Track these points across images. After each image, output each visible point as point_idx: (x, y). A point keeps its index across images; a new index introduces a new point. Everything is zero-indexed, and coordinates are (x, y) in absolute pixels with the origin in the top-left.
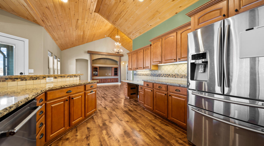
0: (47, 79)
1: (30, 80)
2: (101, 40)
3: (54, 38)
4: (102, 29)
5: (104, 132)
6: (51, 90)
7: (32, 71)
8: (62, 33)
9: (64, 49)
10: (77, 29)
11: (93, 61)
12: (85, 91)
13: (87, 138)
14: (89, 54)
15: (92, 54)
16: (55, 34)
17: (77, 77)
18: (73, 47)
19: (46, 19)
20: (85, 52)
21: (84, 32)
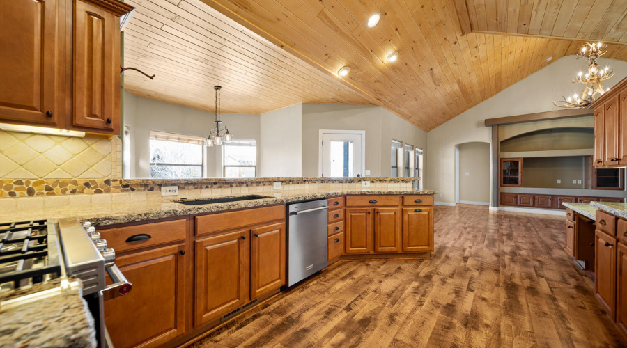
0: (363, 182)
1: (346, 182)
2: (531, 77)
3: (403, 115)
4: (518, 52)
5: (415, 284)
6: (350, 195)
7: (368, 172)
8: (414, 103)
9: (431, 129)
10: (439, 86)
11: (504, 144)
12: (402, 207)
13: (387, 276)
14: (491, 127)
15: (498, 125)
16: (402, 109)
17: (407, 182)
18: (448, 120)
19: (382, 95)
20: (479, 125)
21: (459, 82)
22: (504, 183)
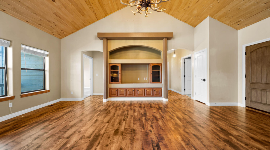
14: (102, 40)
15: (107, 39)
22: (112, 81)
